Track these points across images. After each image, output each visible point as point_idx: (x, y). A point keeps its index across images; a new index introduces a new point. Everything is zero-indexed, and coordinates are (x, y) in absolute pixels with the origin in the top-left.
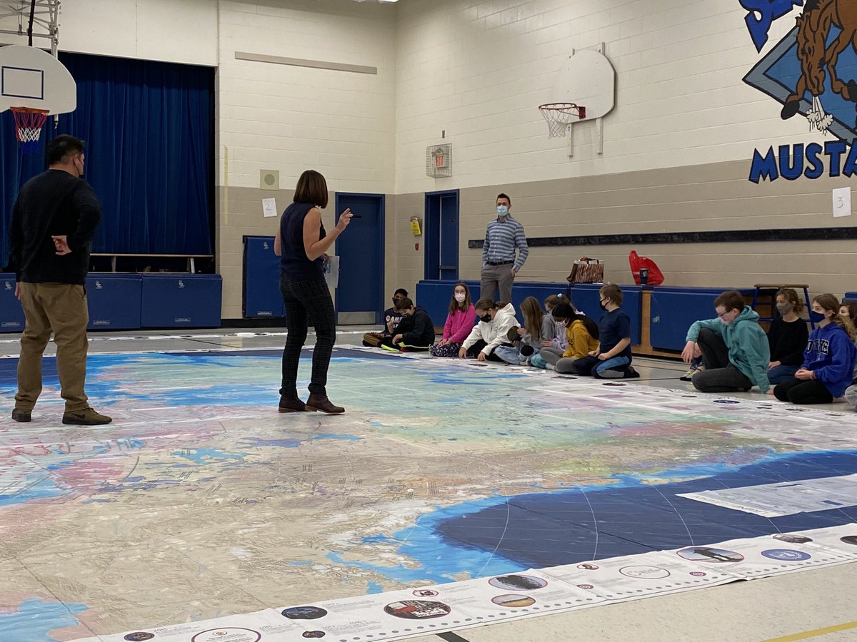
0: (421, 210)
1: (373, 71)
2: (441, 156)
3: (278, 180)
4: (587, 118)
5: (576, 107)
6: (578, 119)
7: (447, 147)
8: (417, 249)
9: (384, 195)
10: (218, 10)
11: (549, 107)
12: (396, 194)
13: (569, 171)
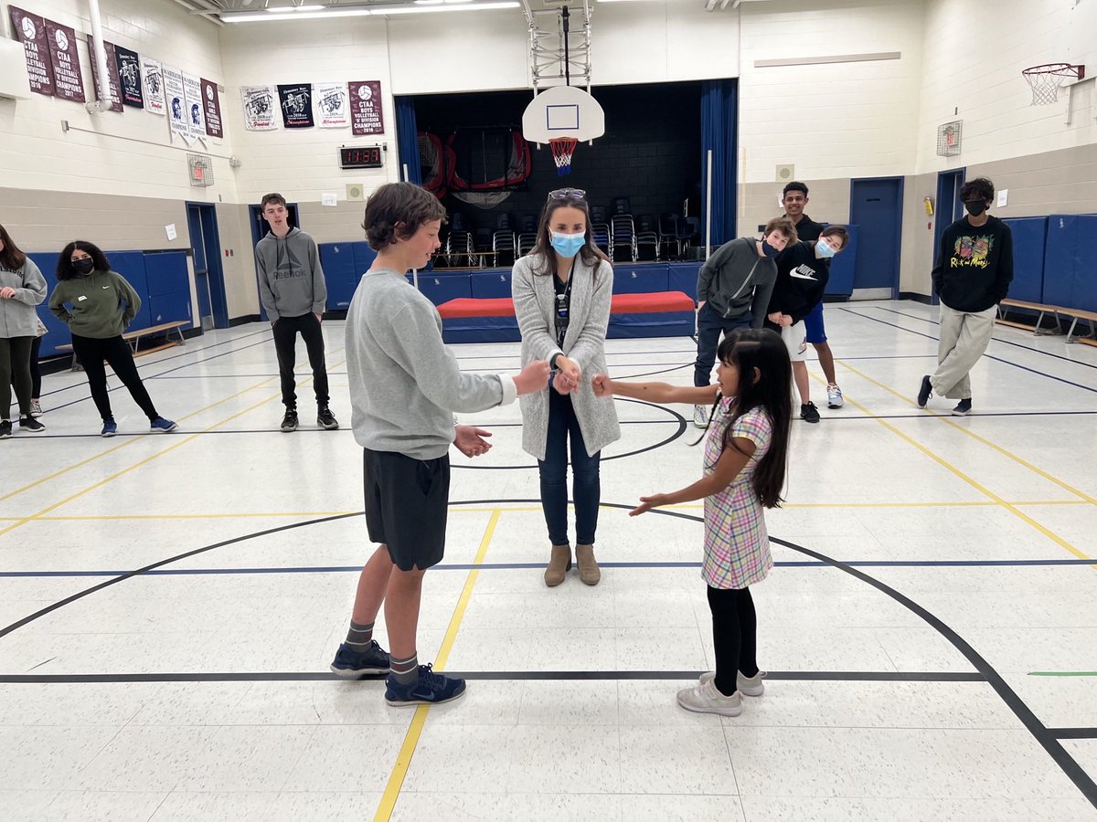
0: (933, 189)
1: (897, 56)
2: (951, 133)
3: (793, 173)
4: (1086, 78)
5: (1069, 67)
6: (1076, 80)
7: (958, 124)
8: (929, 228)
9: (903, 177)
10: (740, 24)
11: (1031, 71)
12: (916, 174)
13: (1067, 140)
